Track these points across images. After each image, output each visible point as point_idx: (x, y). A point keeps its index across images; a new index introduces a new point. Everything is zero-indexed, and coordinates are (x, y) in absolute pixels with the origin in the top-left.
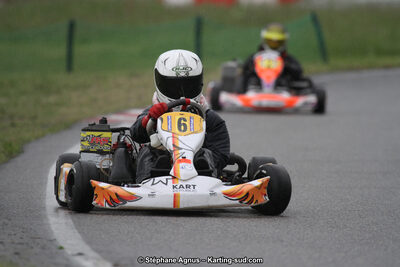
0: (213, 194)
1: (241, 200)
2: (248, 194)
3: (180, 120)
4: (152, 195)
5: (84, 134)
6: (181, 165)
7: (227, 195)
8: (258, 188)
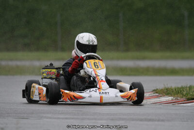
0: (116, 96)
1: (128, 99)
2: (130, 96)
4: (90, 97)
6: (102, 83)
7: (122, 97)
8: (134, 93)
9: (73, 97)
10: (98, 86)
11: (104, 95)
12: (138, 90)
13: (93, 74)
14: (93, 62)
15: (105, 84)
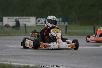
0: (66, 46)
1: (71, 47)
3: (56, 30)
4: (54, 45)
5: (32, 33)
6: (59, 39)
7: (69, 46)
8: (74, 45)
9: (45, 46)
10: (57, 41)
11: (60, 45)
12: (76, 43)
13: (55, 35)
14: (55, 30)
15: (61, 40)
